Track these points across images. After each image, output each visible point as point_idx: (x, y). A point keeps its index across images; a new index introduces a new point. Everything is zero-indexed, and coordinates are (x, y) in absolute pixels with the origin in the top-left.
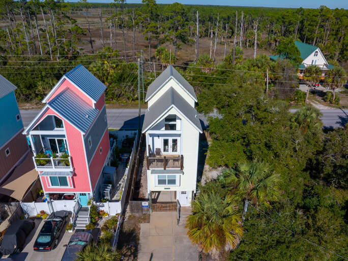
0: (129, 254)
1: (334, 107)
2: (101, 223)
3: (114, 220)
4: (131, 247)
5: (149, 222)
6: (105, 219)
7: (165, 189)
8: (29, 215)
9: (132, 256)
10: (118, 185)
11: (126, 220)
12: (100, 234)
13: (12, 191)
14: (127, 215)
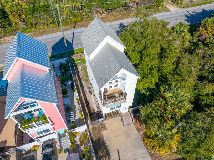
1: (180, 7)
2: (78, 139)
4: (103, 150)
5: (106, 129)
6: (78, 136)
8: (25, 151)
9: (107, 156)
10: (74, 106)
11: (91, 132)
12: (80, 148)
14: (90, 128)
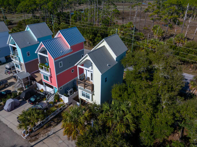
0: (56, 122)
3: (63, 104)
6: (61, 103)
7: (86, 100)
8: (39, 89)
11: (68, 107)
13: (37, 77)
